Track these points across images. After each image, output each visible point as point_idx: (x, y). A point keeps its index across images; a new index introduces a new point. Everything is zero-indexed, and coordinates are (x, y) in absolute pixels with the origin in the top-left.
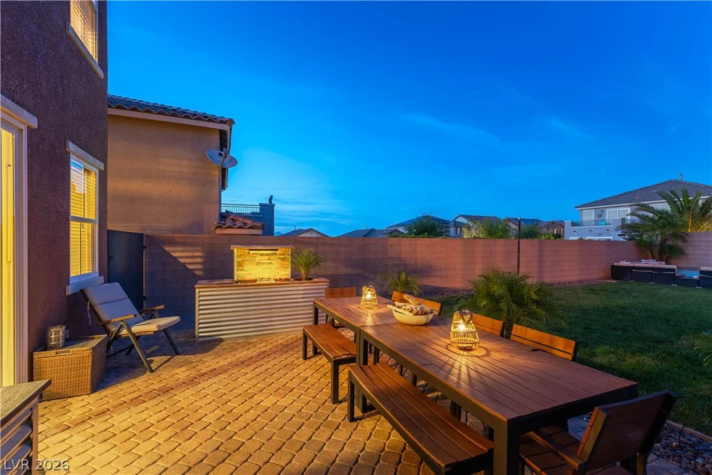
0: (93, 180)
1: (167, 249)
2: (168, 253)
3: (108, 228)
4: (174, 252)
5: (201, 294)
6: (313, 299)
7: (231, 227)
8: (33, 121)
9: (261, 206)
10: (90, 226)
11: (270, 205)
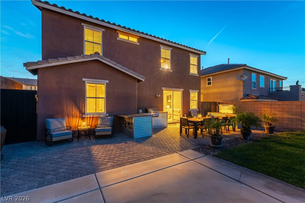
3: (200, 101)
7: (245, 99)
8: (183, 90)
9: (291, 87)
10: (196, 101)
11: (297, 85)
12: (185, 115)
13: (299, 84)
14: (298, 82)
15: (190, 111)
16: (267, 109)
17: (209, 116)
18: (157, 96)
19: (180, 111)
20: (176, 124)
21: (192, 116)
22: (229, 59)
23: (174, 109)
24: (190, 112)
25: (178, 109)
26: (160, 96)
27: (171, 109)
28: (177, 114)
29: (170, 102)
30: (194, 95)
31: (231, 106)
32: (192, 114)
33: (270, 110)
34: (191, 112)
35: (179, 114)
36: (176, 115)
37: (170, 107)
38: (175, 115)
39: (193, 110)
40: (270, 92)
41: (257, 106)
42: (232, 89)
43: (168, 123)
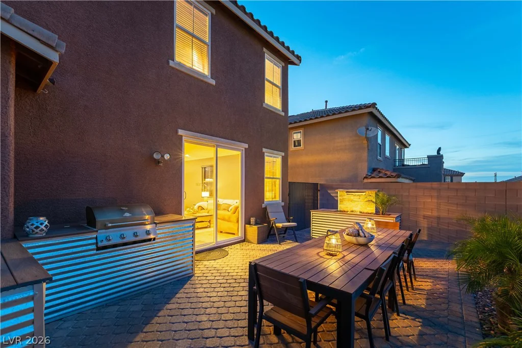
0: (278, 161)
1: (329, 191)
2: (330, 194)
3: (289, 181)
4: (332, 193)
5: (314, 215)
6: (352, 223)
7: (374, 177)
8: (246, 146)
9: (429, 157)
10: (278, 180)
11: (439, 155)
12: (253, 220)
13: (441, 153)
14: (439, 150)
15: (263, 206)
16: (430, 200)
17: (359, 235)
18: (156, 156)
19: (237, 208)
20: (226, 248)
21: (270, 221)
22: (326, 102)
23: (221, 201)
24: (266, 208)
25: (232, 201)
26: (167, 157)
27: (212, 201)
28: (229, 218)
29: (211, 183)
30: (273, 164)
31: (371, 194)
32: (269, 214)
33: (436, 201)
34: (269, 210)
35: (234, 218)
36: (226, 218)
37: (211, 195)
38: (224, 219)
39: (272, 204)
40: (395, 166)
41: (408, 194)
42: (345, 156)
43: (197, 249)
